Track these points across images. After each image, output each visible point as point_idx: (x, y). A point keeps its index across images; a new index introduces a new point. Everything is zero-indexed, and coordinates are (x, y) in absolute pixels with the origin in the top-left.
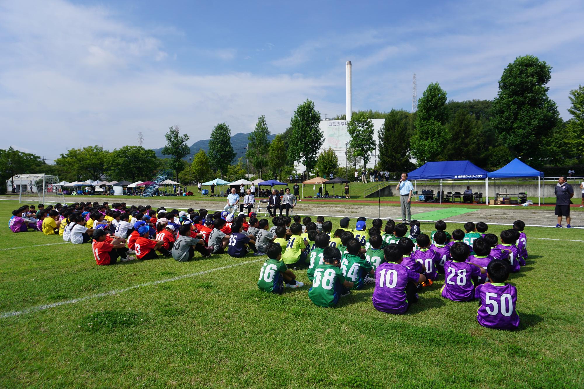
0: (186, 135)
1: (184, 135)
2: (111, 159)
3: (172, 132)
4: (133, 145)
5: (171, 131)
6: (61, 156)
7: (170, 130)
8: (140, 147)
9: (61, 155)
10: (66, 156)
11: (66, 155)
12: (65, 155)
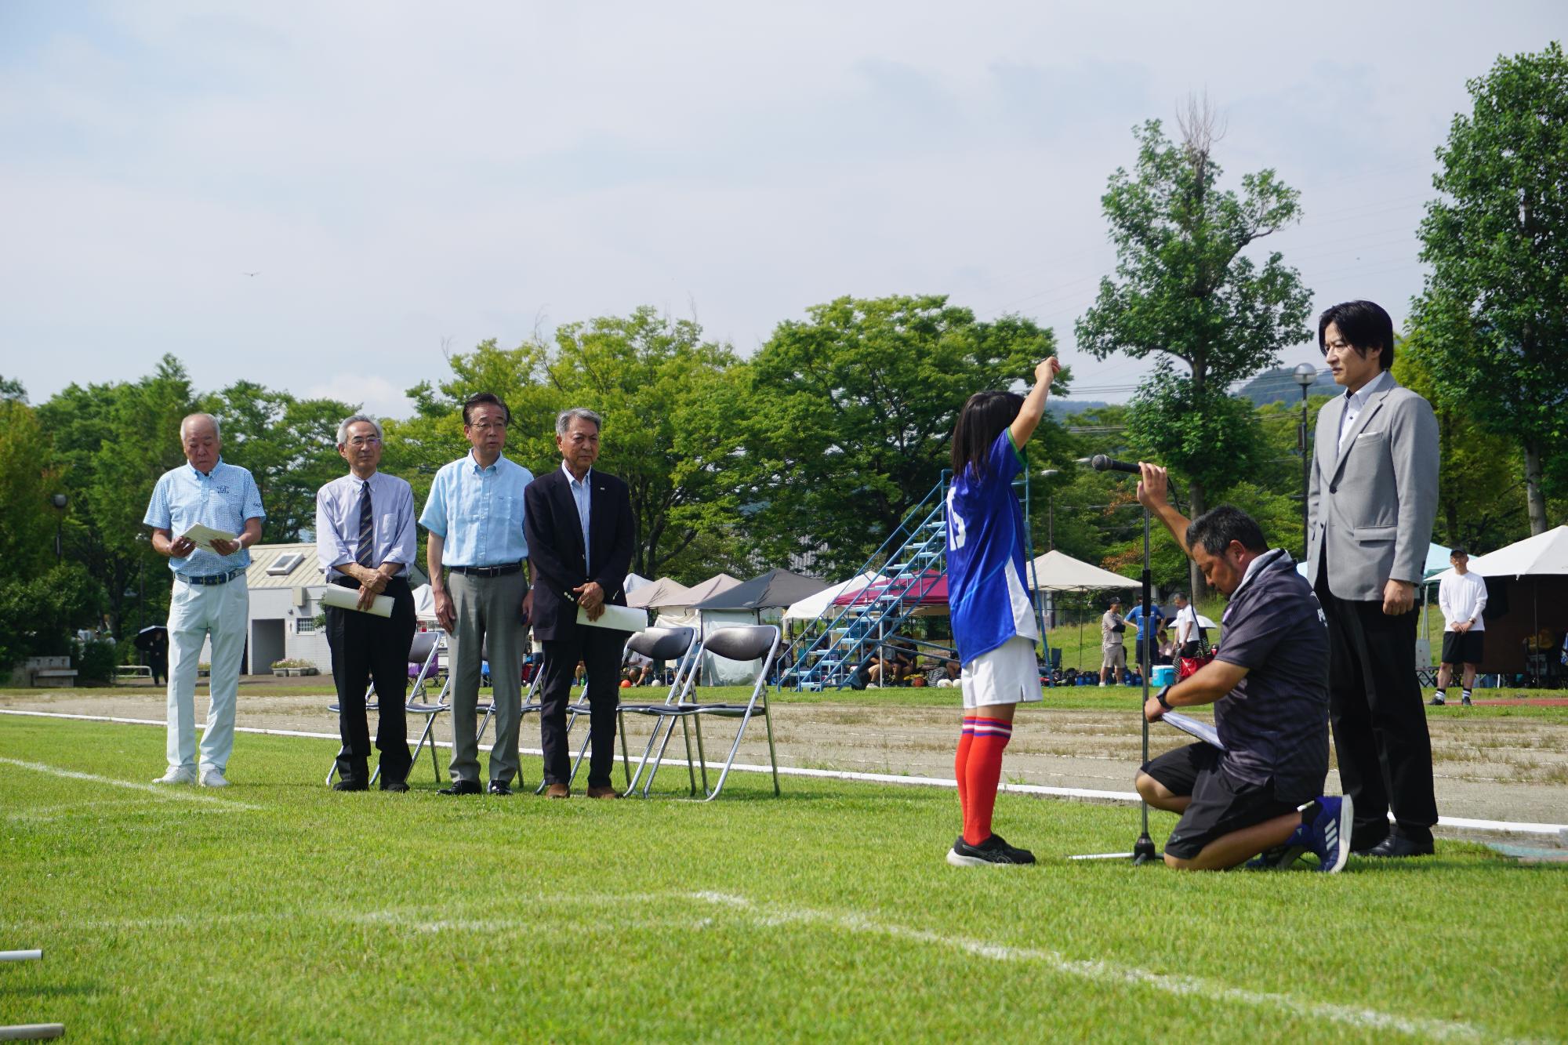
0: (1266, 177)
1: (1249, 182)
2: (716, 410)
3: (1158, 162)
4: (886, 295)
5: (1149, 155)
6: (414, 402)
7: (1136, 148)
8: (937, 303)
9: (412, 394)
10: (447, 401)
11: (447, 391)
12: (439, 397)
